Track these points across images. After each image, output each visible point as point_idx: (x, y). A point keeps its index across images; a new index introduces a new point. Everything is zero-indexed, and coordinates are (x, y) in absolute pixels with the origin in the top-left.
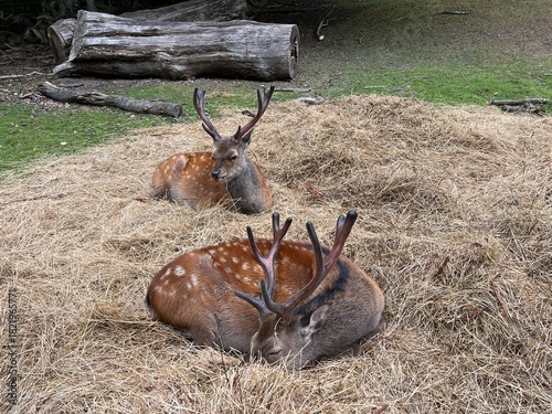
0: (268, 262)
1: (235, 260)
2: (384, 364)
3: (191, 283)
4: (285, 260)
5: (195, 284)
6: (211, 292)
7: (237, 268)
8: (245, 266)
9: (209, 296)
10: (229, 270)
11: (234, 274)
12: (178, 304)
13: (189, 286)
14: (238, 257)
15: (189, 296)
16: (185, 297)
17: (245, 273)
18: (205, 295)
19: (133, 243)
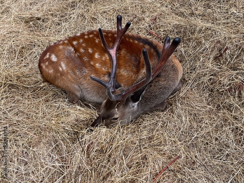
0: (113, 52)
1: (90, 51)
2: (179, 116)
3: (62, 67)
4: (123, 52)
5: (64, 68)
6: (75, 74)
7: (91, 57)
8: (97, 56)
9: (74, 76)
10: (86, 59)
11: (89, 61)
12: (56, 78)
13: (61, 69)
14: (92, 48)
15: (61, 74)
16: (59, 75)
17: (96, 61)
18: (71, 76)
19: (31, 19)
